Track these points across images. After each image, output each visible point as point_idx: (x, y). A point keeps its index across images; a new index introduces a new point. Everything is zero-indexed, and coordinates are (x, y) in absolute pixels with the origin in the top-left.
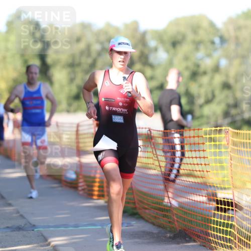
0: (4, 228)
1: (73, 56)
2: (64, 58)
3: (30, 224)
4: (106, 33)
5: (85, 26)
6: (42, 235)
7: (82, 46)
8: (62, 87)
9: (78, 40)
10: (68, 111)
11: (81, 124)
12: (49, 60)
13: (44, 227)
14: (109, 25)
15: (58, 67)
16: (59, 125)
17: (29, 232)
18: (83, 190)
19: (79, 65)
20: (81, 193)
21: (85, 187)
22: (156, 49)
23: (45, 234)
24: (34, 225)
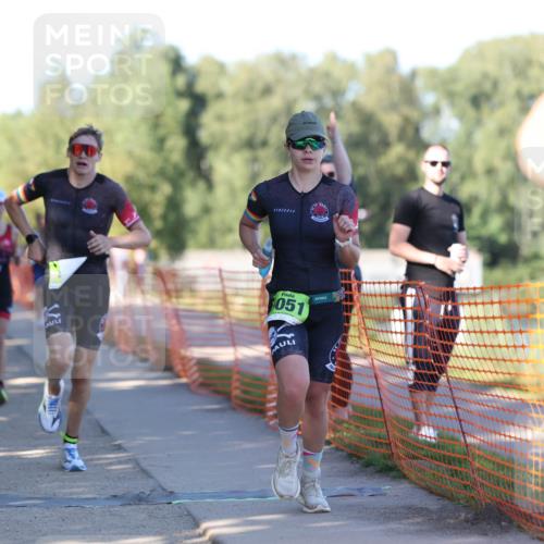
0: (107, 499)
1: (255, 123)
2: (236, 129)
3: (164, 489)
4: (327, 75)
5: (284, 62)
6: (189, 514)
8: (233, 192)
9: (267, 91)
12: (204, 136)
13: (192, 496)
14: (333, 58)
15: (224, 151)
16: (225, 275)
17: (161, 506)
19: (264, 144)
20: (272, 423)
22: (437, 111)
23: (195, 513)
24: (172, 492)
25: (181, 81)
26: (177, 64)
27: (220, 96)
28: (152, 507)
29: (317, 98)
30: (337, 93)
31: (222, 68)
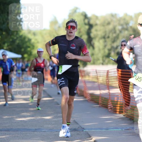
1: (105, 32)
2: (100, 33)
3: (81, 127)
4: (124, 19)
5: (113, 16)
6: (88, 134)
7: (111, 27)
8: (99, 50)
9: (109, 24)
10: (103, 64)
11: (110, 71)
12: (92, 35)
13: (89, 129)
14: (126, 15)
15: (97, 39)
16: (97, 71)
17: (81, 132)
18: (111, 108)
19: (108, 37)
20: (110, 110)
21: (112, 107)
23: (90, 133)
24: (83, 128)
25: (86, 21)
26: (85, 16)
27: (96, 25)
28: (78, 132)
29: (122, 25)
30: (127, 24)
31: (97, 18)
